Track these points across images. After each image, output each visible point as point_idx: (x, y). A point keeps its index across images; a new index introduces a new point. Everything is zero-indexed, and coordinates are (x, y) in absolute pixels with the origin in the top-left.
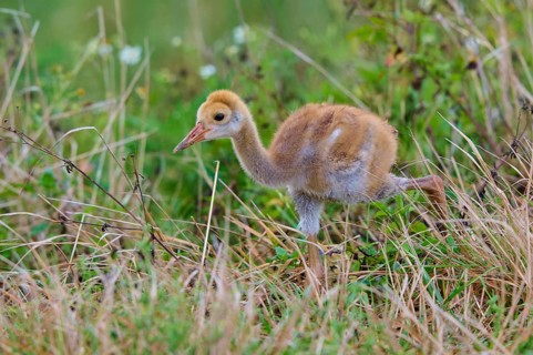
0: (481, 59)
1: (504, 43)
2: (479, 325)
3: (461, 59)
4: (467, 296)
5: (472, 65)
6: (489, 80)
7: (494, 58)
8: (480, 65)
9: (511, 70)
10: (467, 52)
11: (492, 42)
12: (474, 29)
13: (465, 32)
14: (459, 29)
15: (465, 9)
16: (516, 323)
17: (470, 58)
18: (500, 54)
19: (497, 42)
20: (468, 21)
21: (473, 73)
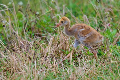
0: (6, 25)
1: (10, 21)
2: (5, 77)
3: (2, 25)
4: (3, 72)
5: (4, 26)
6: (7, 29)
7: (8, 24)
8: (5, 26)
9: (11, 27)
10: (3, 23)
11: (8, 21)
12: (4, 19)
13: (2, 19)
14: (1, 19)
15: (2, 15)
16: (12, 77)
17: (3, 25)
18: (9, 24)
19: (9, 21)
20: (3, 17)
21: (4, 27)
